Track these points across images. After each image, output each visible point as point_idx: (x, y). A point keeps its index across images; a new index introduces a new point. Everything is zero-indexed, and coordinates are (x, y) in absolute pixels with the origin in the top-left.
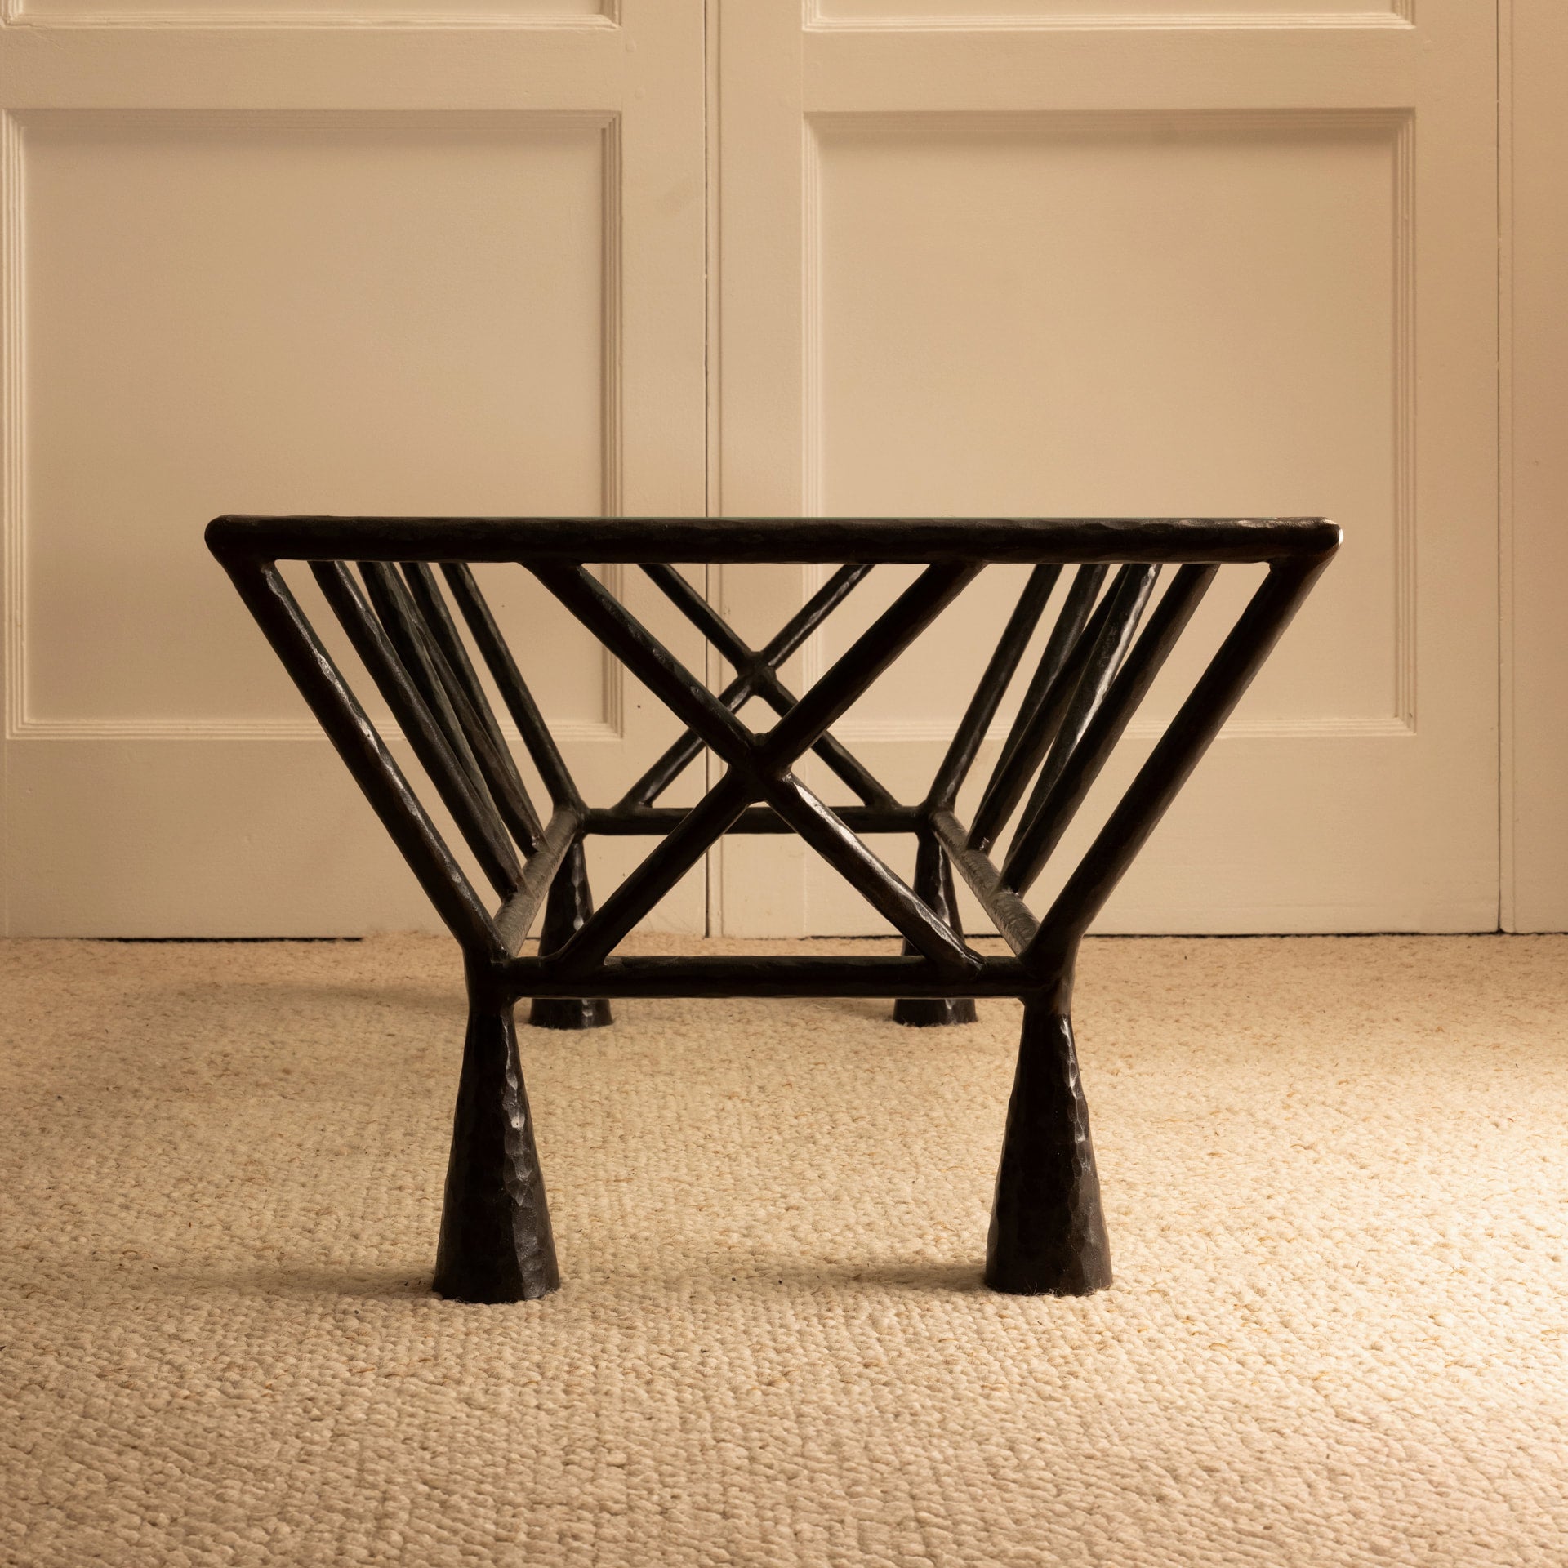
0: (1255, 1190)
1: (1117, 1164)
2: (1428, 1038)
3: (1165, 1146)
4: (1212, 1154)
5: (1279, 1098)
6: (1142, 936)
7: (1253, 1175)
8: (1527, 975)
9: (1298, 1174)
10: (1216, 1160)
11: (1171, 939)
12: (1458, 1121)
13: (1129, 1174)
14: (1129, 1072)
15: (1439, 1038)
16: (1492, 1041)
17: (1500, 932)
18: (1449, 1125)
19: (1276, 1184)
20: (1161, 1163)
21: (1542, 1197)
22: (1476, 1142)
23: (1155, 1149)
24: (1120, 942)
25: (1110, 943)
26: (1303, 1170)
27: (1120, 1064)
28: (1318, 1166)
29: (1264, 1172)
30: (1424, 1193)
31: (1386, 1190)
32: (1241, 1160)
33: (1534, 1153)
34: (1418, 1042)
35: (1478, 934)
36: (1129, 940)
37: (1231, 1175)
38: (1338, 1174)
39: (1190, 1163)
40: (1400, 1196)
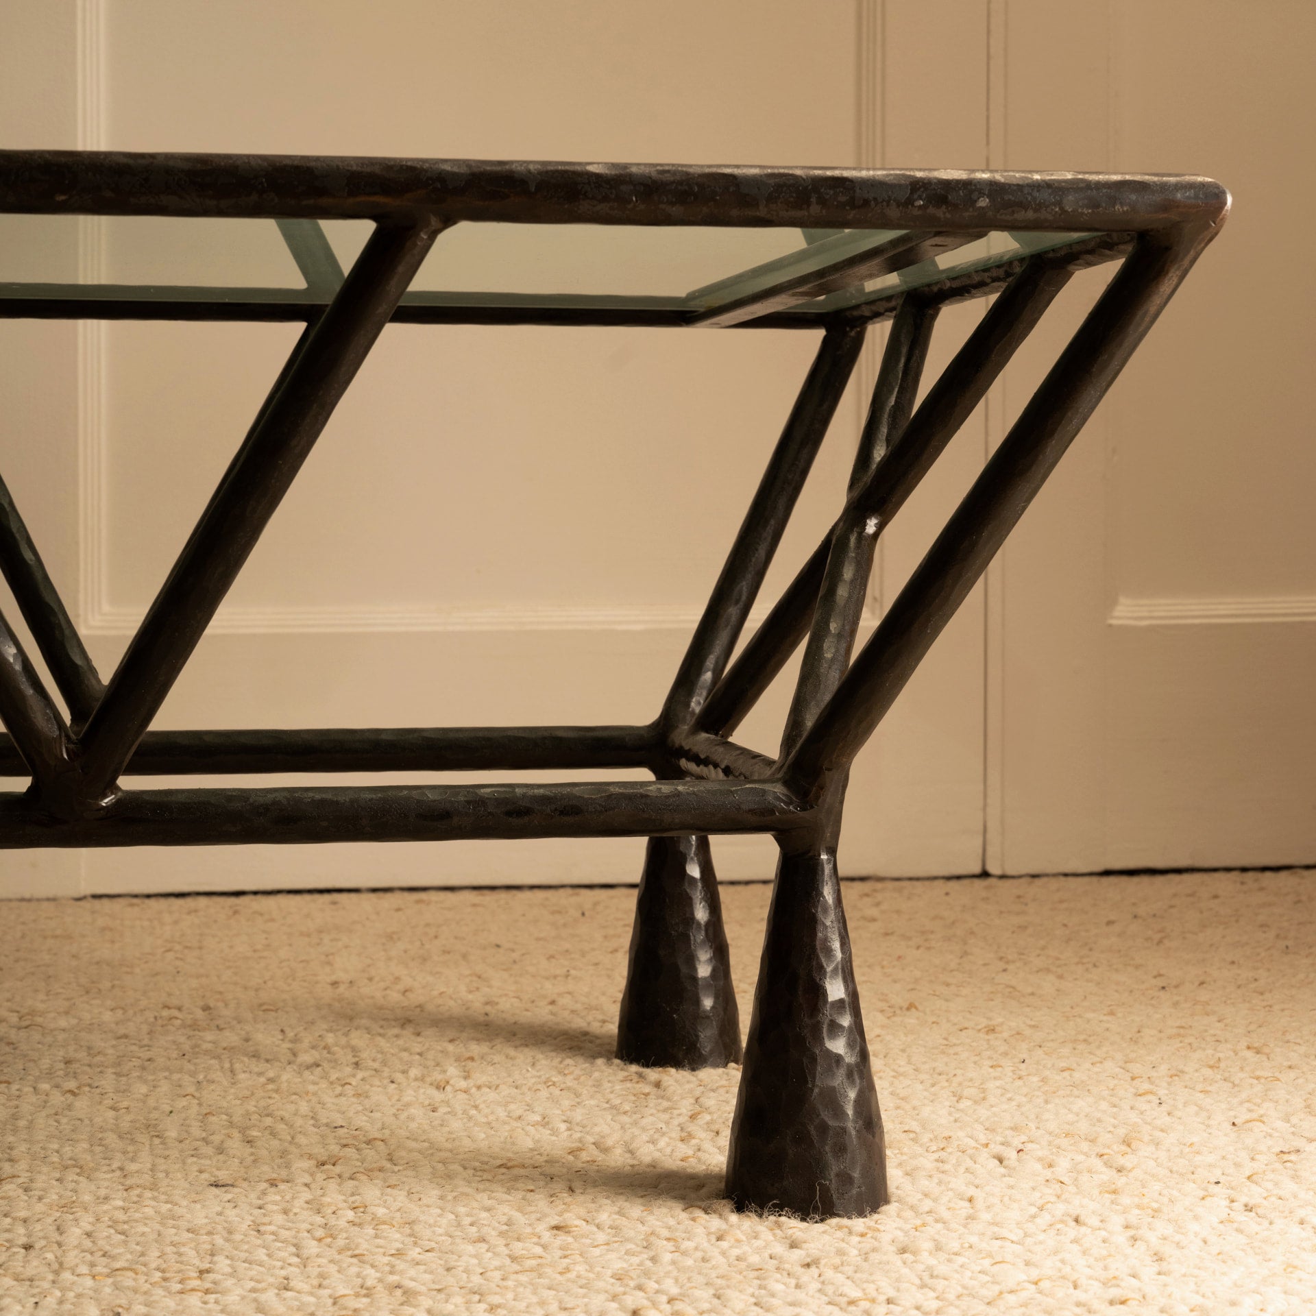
0: (614, 1298)
1: (399, 1254)
2: (897, 1019)
3: (484, 1215)
4: (557, 1228)
5: (676, 1122)
6: (533, 887)
7: (618, 1265)
8: (1023, 928)
9: (689, 1262)
10: (563, 1238)
11: (569, 891)
12: (943, 1154)
13: (412, 1272)
14: (463, 1084)
15: (911, 1020)
16: (984, 1022)
17: (985, 874)
18: (927, 1162)
19: (652, 1285)
20: (470, 1249)
21: (1080, 1295)
22: (971, 1191)
23: (467, 1221)
24: (503, 896)
25: (488, 898)
26: (699, 1254)
27: (453, 1071)
28: (724, 1244)
29: (635, 1260)
30: (891, 1293)
31: (830, 1289)
32: (601, 1237)
33: (1060, 1209)
34: (883, 1027)
35: (959, 878)
36: (514, 892)
37: (580, 1268)
38: (754, 1259)
39: (518, 1247)
40: (852, 1303)
